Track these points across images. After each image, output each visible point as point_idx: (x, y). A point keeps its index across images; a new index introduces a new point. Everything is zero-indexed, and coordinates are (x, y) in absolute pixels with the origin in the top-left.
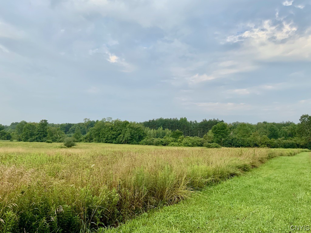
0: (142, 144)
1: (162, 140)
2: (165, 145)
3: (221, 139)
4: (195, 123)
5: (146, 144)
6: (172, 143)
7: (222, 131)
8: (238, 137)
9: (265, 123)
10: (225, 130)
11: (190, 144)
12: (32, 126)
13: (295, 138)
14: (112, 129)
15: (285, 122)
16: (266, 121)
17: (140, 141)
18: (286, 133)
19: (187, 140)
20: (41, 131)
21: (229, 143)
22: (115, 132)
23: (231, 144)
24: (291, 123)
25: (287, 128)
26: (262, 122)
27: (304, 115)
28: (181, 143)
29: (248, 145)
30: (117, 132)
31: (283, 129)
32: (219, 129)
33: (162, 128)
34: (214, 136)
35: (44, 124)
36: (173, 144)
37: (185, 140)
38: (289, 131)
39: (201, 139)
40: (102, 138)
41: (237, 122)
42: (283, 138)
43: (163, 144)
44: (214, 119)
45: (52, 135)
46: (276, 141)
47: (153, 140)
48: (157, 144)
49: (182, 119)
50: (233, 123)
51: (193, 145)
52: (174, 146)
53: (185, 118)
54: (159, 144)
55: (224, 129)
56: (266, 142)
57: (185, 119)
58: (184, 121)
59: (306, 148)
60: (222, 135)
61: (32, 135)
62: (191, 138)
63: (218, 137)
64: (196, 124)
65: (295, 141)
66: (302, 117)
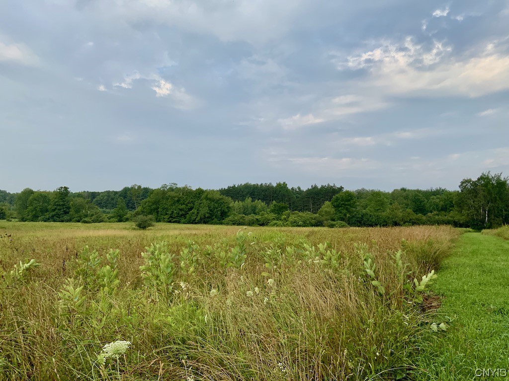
0: (227, 224)
1: (258, 218)
2: (262, 225)
3: (345, 215)
4: (297, 190)
5: (234, 224)
6: (275, 222)
7: (347, 203)
8: (371, 212)
9: (404, 190)
10: (352, 201)
11: (300, 223)
12: (43, 197)
13: (452, 213)
14: (178, 201)
15: (434, 189)
16: (405, 187)
17: (223, 219)
18: (437, 205)
19: (295, 217)
20: (60, 205)
21: (358, 221)
22: (184, 206)
23: (360, 223)
24: (443, 190)
25: (438, 198)
26: (399, 188)
27: (466, 179)
28: (287, 221)
29: (385, 223)
30: (187, 205)
31: (433, 199)
32: (342, 200)
33: (250, 199)
34: (335, 210)
35: (64, 193)
36: (276, 224)
37: (292, 218)
38: (441, 202)
39: (315, 215)
40: (162, 214)
41: (363, 189)
42: (435, 212)
43: (260, 223)
44: (328, 185)
45: (77, 211)
46: (424, 218)
47: (244, 217)
48: (251, 224)
49: (279, 185)
50: (356, 191)
51: (305, 224)
52: (277, 226)
53: (284, 183)
54: (253, 223)
55: (349, 200)
56: (410, 219)
57: (285, 185)
58: (282, 187)
59: (467, 226)
60: (347, 209)
61: (44, 211)
62: (301, 214)
63: (341, 212)
64: (300, 192)
65: (451, 217)
66: (462, 183)
